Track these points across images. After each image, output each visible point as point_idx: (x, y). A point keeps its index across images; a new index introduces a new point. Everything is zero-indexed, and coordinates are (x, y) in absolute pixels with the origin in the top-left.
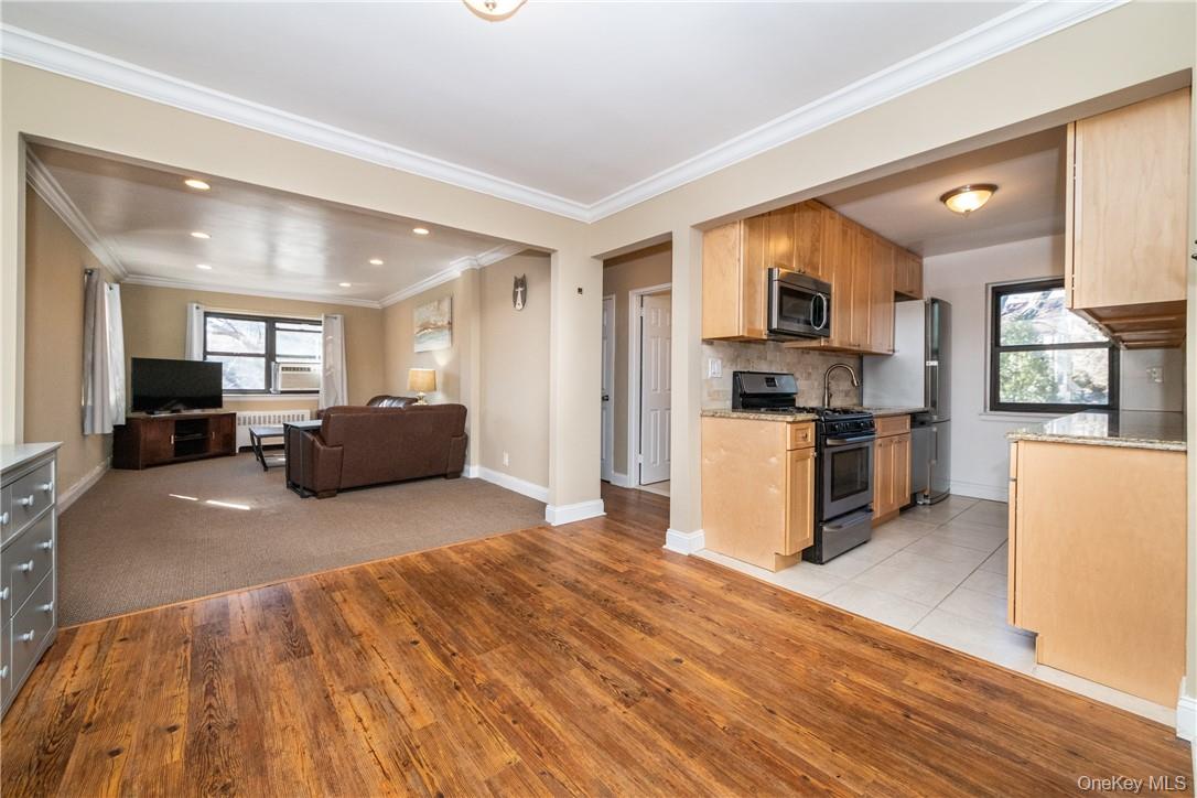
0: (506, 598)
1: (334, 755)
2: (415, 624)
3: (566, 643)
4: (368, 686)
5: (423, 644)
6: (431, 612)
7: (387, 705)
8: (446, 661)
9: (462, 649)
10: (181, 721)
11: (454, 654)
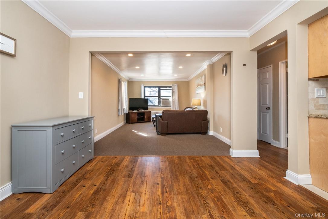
0: (196, 179)
1: (117, 208)
2: (162, 178)
3: (208, 203)
4: (138, 192)
5: (160, 186)
6: (169, 176)
7: (138, 200)
8: (163, 193)
9: (170, 191)
10: (98, 184)
11: (166, 192)
